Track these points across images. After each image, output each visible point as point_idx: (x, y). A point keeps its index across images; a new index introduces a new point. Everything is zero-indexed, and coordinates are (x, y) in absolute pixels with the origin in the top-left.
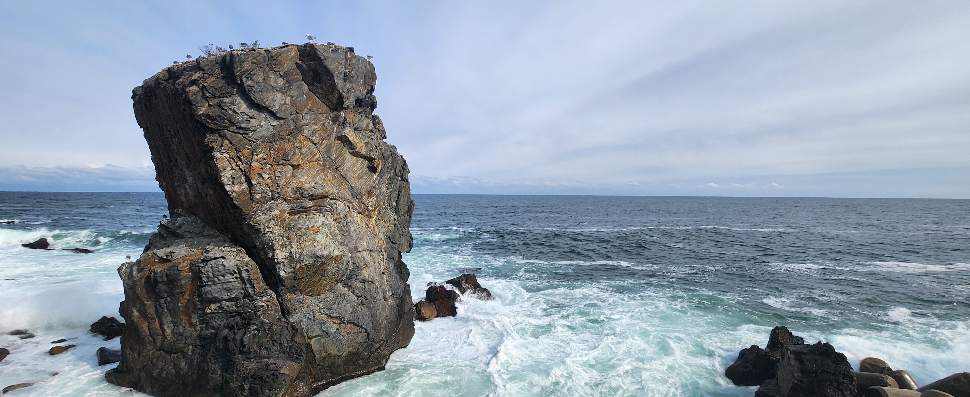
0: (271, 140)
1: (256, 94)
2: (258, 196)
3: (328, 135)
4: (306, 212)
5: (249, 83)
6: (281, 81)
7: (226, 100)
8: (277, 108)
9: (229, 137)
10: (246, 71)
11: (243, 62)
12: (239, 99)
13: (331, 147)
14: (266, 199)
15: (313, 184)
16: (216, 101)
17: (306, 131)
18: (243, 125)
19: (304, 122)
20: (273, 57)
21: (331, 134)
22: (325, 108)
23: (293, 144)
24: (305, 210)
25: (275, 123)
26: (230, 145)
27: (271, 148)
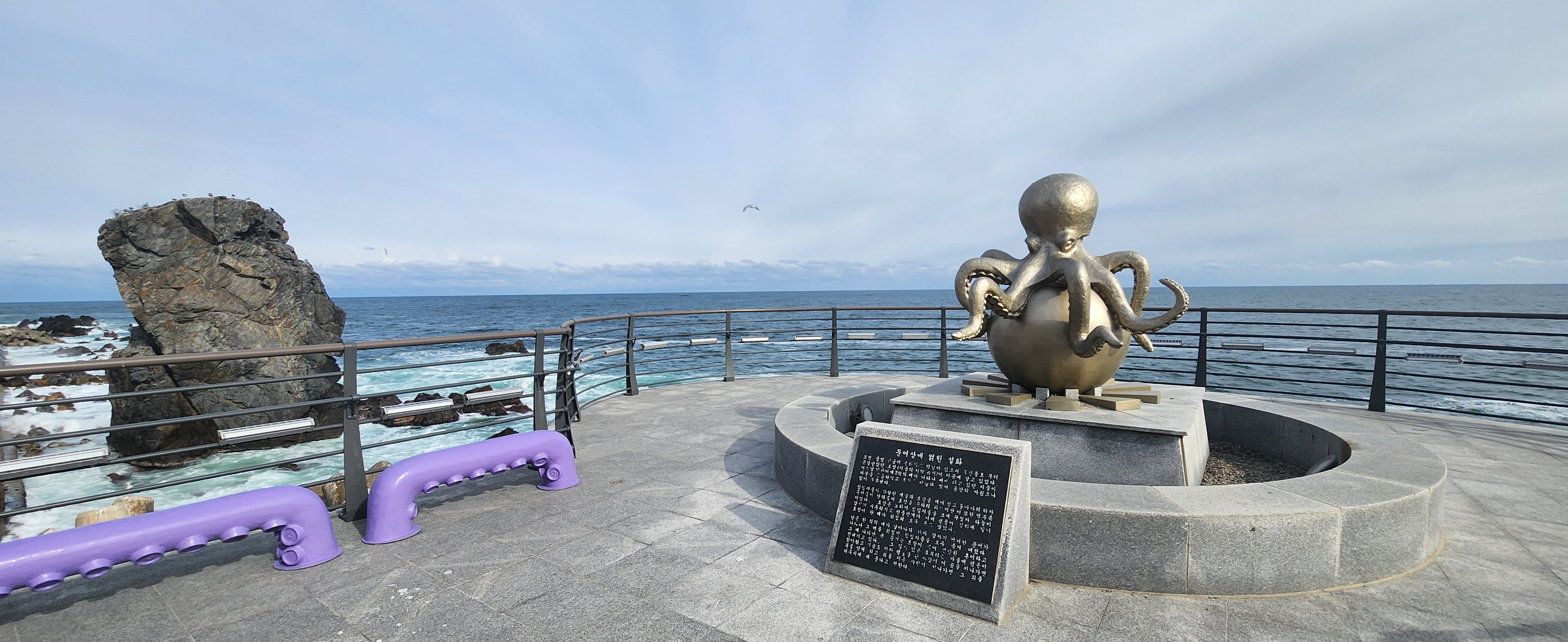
0: (156, 272)
1: (140, 242)
2: (148, 311)
3: (210, 264)
4: (191, 321)
5: (134, 235)
6: (162, 230)
7: (121, 247)
8: (158, 249)
9: (126, 271)
10: (130, 227)
11: (128, 221)
12: (130, 246)
13: (215, 273)
14: (154, 313)
15: (193, 301)
16: (116, 248)
17: (187, 263)
18: (134, 263)
19: (183, 257)
20: (153, 214)
21: (213, 262)
22: (206, 243)
23: (174, 273)
24: (191, 320)
25: (160, 259)
26: (127, 277)
27: (156, 277)
